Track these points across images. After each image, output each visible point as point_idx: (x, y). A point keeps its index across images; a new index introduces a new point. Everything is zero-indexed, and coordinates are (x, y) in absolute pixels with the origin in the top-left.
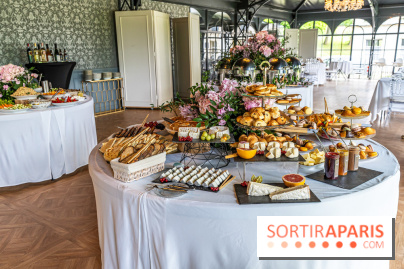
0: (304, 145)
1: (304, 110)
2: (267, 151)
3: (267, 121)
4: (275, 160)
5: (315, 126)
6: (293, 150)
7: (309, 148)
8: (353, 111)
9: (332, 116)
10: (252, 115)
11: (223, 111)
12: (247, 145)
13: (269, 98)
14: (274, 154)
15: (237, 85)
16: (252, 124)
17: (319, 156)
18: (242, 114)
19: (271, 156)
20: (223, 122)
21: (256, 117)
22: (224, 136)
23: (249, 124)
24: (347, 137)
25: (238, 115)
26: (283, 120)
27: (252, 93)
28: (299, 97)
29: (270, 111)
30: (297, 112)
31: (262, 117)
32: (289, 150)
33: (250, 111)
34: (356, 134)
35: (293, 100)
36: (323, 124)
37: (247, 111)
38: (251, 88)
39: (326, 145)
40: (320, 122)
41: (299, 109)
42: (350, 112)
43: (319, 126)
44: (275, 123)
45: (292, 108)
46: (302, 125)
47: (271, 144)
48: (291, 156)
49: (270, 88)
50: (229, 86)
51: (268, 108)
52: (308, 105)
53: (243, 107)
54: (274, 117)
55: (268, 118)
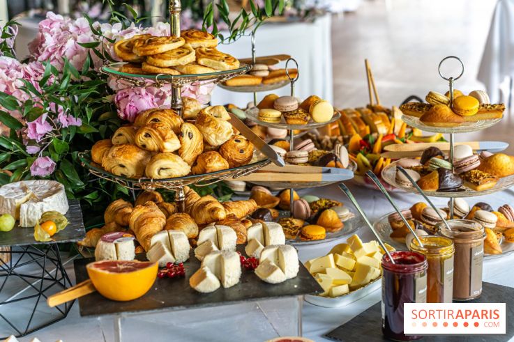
0: (315, 218)
1: (307, 107)
2: (194, 262)
3: (189, 156)
4: (221, 296)
5: (344, 156)
6: (278, 254)
7: (329, 228)
8: (453, 105)
9: (389, 113)
10: (141, 138)
11: (42, 128)
12: (126, 249)
13: (194, 78)
14: (219, 275)
15: (88, 37)
16: (142, 169)
17: (362, 259)
18: (109, 134)
19: (209, 284)
20: (44, 165)
21: (152, 144)
22: (46, 218)
23: (130, 171)
24: (443, 190)
25: (96, 137)
26: (244, 148)
27: (137, 64)
28: (292, 65)
29: (200, 120)
30: (286, 115)
31: (172, 144)
32: (266, 255)
33: (134, 122)
34: (468, 179)
35: (273, 75)
36: (366, 145)
37: (125, 122)
38: (130, 46)
39: (380, 210)
40: (356, 138)
41: (292, 106)
42: (446, 110)
43: (354, 152)
44: (217, 163)
45: (270, 104)
46: (303, 155)
47: (207, 234)
48: (276, 277)
49: (193, 44)
50: (61, 41)
51: (192, 109)
52: (319, 94)
53: (114, 107)
54: (215, 141)
55: (192, 145)
